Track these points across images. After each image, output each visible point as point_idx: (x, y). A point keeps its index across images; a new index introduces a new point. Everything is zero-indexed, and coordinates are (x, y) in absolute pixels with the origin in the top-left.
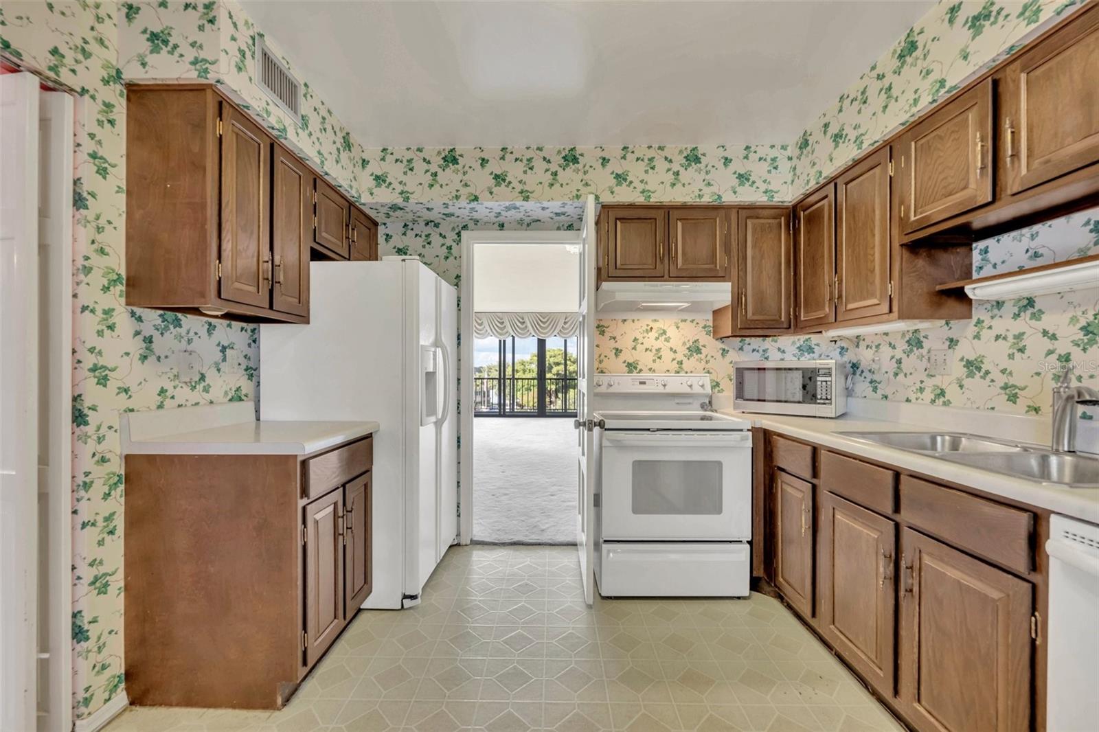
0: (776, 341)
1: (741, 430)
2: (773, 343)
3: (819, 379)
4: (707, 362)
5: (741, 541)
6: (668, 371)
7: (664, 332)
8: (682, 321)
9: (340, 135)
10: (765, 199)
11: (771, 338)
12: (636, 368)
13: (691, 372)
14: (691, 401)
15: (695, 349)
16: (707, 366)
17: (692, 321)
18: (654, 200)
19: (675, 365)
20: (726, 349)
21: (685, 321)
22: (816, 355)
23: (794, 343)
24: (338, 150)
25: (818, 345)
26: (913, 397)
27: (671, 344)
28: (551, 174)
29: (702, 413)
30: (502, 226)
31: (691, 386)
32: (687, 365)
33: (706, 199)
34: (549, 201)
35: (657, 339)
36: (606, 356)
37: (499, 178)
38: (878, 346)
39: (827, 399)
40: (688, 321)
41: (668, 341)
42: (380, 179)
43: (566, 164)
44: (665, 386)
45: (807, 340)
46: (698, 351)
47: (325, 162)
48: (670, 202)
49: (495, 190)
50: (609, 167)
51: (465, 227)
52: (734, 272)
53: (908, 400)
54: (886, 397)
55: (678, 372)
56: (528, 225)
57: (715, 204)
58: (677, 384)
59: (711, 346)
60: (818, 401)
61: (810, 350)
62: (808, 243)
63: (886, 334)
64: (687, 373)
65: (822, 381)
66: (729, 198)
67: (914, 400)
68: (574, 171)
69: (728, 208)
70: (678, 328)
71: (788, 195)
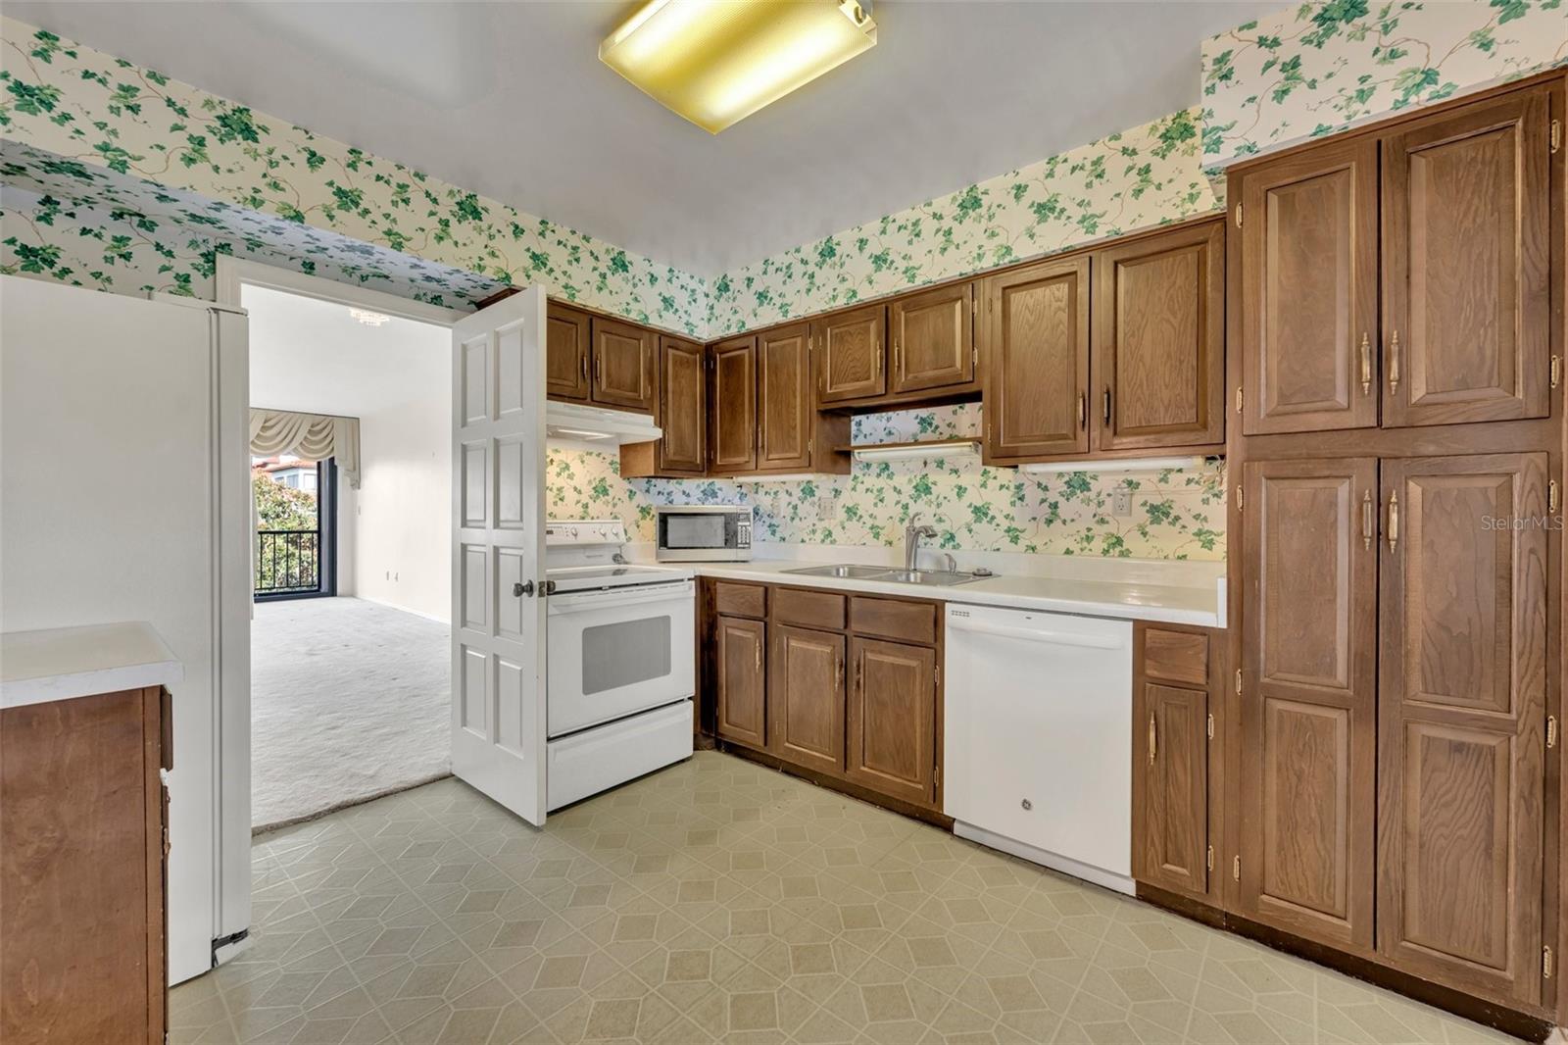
0: (681, 484)
1: (682, 580)
2: (677, 486)
3: (740, 523)
4: (615, 505)
5: (682, 700)
6: (572, 516)
7: (567, 467)
8: (587, 454)
10: (687, 331)
11: (675, 481)
13: (598, 518)
14: (601, 553)
15: (601, 490)
16: (615, 510)
17: (599, 455)
18: (579, 301)
19: (579, 509)
20: (634, 490)
21: (591, 454)
22: (719, 500)
23: (698, 486)
25: (720, 489)
26: (807, 539)
27: (575, 482)
28: (440, 222)
29: (616, 566)
30: (309, 267)
31: (604, 535)
32: (593, 508)
33: (633, 316)
35: (559, 474)
37: (346, 198)
38: (776, 493)
39: (746, 543)
40: (594, 455)
41: (572, 479)
42: (32, 96)
43: (463, 215)
44: (576, 535)
45: (710, 484)
46: (605, 492)
48: (597, 308)
50: (526, 243)
51: (224, 248)
52: (656, 404)
53: (803, 541)
54: (784, 539)
55: (583, 518)
56: (363, 279)
57: (640, 323)
58: (588, 533)
59: (618, 485)
60: (739, 546)
61: (714, 494)
62: (726, 387)
63: (784, 483)
64: (592, 518)
65: (742, 526)
66: (654, 322)
67: (808, 541)
68: (475, 228)
69: (652, 331)
70: (583, 462)
71: (706, 333)
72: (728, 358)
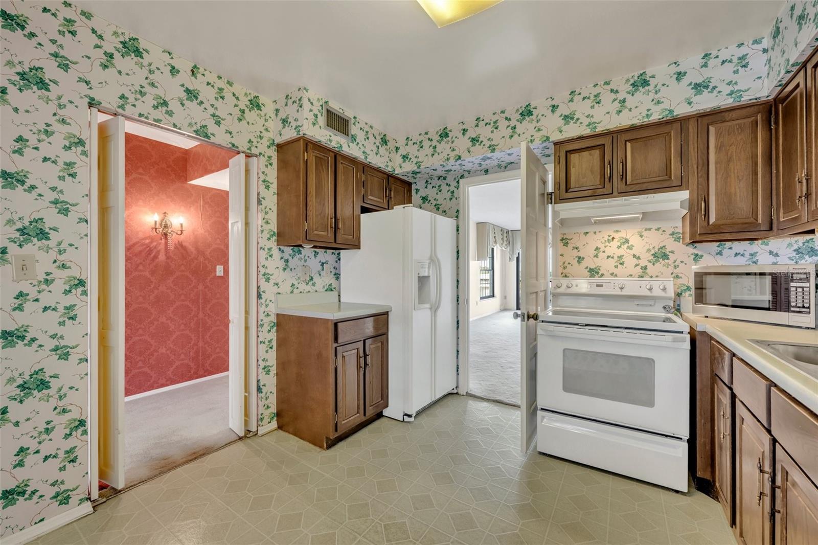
0: (767, 244)
1: (680, 332)
2: (763, 247)
3: (792, 284)
4: (675, 267)
6: (631, 275)
7: (627, 241)
8: (646, 230)
9: (379, 138)
10: (731, 101)
11: (760, 242)
12: (598, 273)
13: (657, 276)
14: (652, 303)
15: (661, 255)
16: (676, 271)
17: (658, 229)
18: (599, 129)
19: (638, 270)
20: (700, 253)
21: (650, 229)
23: (790, 245)
24: (378, 147)
27: (635, 251)
28: (511, 129)
29: (664, 315)
30: (487, 171)
31: (650, 289)
32: (651, 269)
33: (655, 117)
34: (510, 149)
35: (619, 247)
36: (569, 263)
37: (474, 140)
39: (804, 307)
40: (653, 230)
41: (631, 249)
42: (405, 157)
43: (523, 118)
44: (622, 288)
45: (808, 241)
46: (665, 256)
47: (368, 157)
48: (616, 127)
49: (472, 149)
50: (558, 112)
51: (462, 177)
52: (693, 180)
55: (642, 277)
56: (505, 167)
57: (668, 118)
58: (634, 287)
59: (681, 251)
64: (651, 277)
65: (796, 288)
66: (682, 110)
68: (529, 122)
69: (682, 121)
70: (641, 236)
71: (764, 91)
72: (786, 105)
